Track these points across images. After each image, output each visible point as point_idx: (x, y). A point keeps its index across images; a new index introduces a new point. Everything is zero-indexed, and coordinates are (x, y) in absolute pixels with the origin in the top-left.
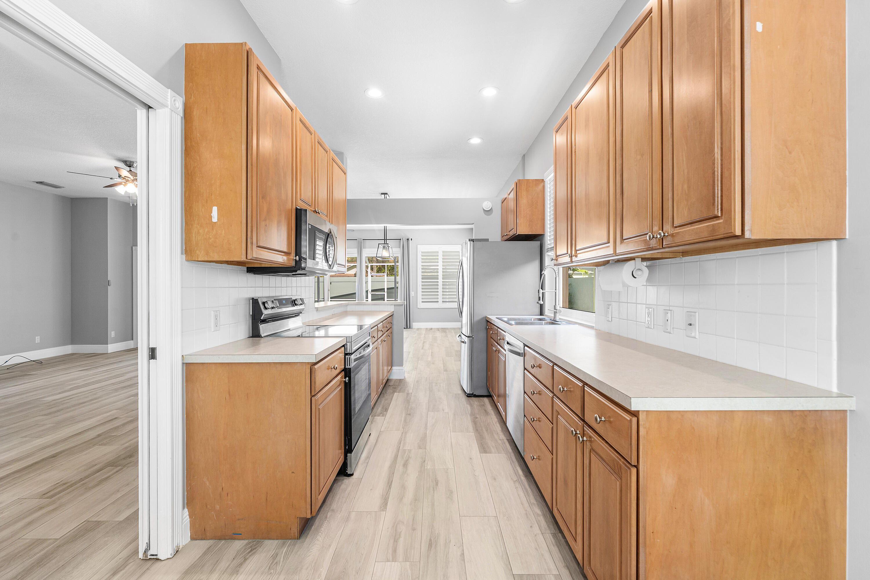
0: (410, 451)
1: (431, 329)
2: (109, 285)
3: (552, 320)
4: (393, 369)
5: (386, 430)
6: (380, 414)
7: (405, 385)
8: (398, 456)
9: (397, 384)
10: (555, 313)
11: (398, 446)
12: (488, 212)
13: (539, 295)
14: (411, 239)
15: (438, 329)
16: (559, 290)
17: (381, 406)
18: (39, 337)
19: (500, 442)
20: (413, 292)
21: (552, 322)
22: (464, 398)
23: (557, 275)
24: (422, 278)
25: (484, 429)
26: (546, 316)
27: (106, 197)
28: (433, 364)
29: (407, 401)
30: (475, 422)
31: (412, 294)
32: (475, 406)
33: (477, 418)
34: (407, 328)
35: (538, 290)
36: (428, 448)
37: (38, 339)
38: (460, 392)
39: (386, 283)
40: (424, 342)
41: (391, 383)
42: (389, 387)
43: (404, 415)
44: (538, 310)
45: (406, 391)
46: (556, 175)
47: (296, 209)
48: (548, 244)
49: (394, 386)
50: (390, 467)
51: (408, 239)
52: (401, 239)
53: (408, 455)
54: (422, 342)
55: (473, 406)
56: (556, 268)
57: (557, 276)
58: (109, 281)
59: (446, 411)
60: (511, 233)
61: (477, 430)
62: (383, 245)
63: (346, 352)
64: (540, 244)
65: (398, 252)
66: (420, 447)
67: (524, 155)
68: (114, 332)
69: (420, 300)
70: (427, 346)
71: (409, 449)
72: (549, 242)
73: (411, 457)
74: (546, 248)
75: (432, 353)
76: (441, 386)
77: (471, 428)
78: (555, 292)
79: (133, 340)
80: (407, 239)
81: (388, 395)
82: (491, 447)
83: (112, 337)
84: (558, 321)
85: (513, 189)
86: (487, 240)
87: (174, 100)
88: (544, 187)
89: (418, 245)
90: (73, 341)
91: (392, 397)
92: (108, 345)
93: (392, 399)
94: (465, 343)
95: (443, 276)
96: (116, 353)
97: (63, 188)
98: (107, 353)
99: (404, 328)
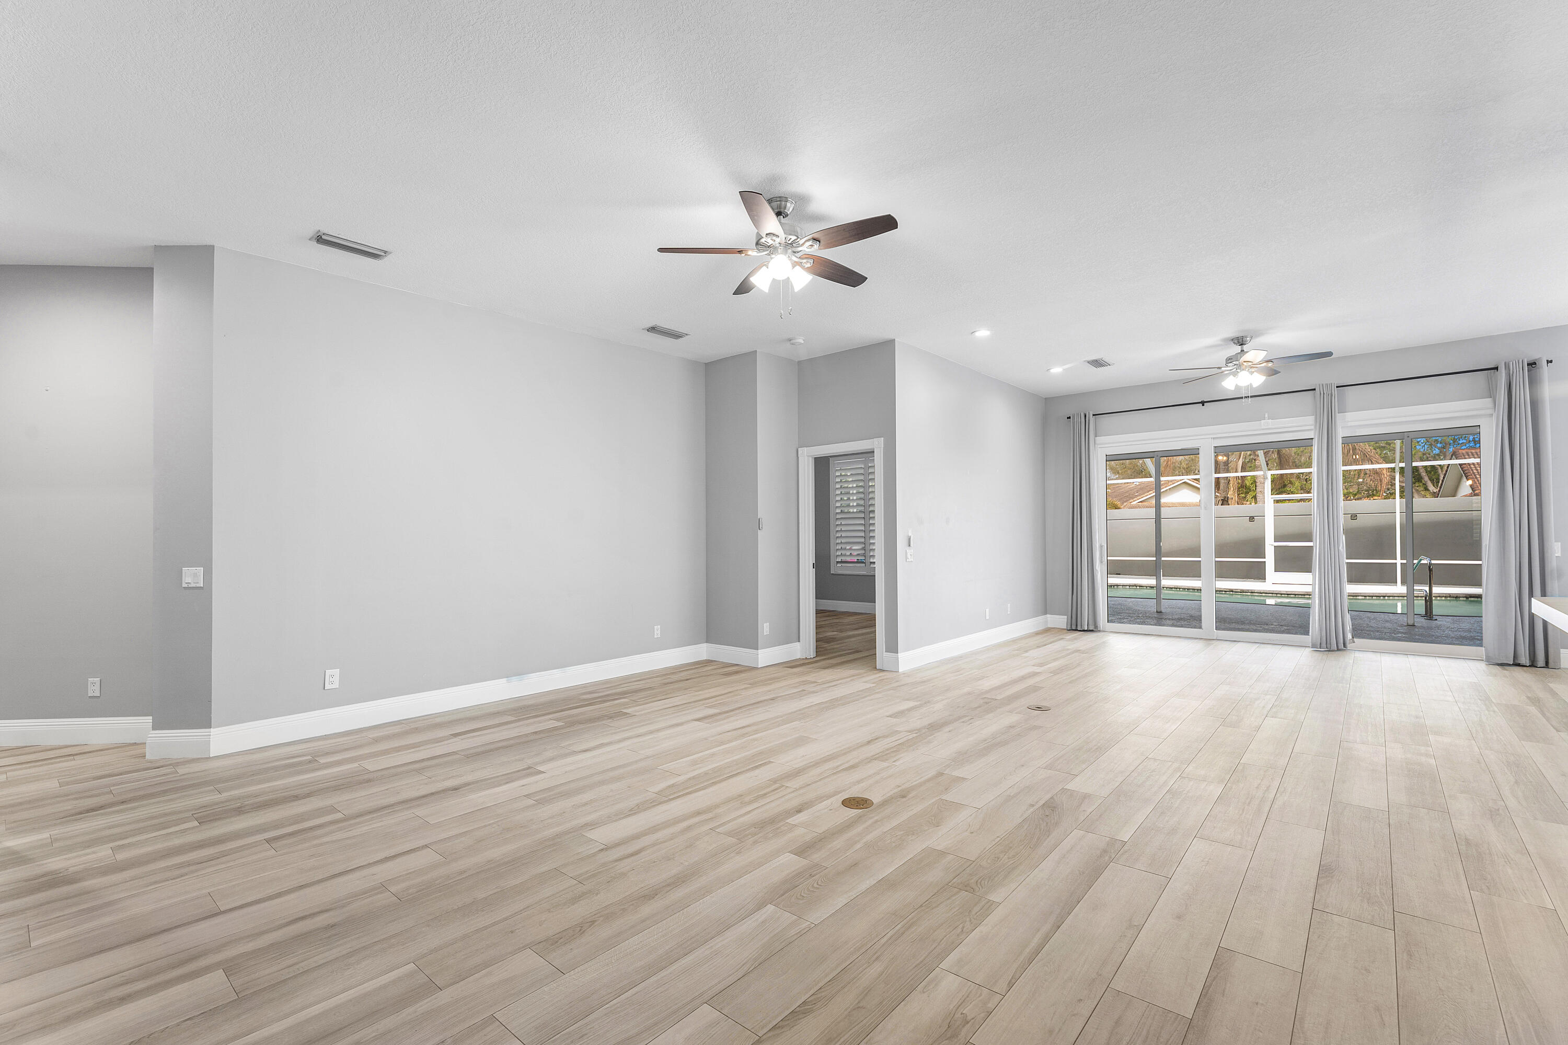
2: (759, 529)
18: (659, 626)
20: (1559, 544)
27: (755, 350)
34: (1533, 665)
37: (657, 632)
51: (1532, 364)
52: (1496, 368)
58: (759, 519)
68: (768, 624)
79: (799, 641)
83: (765, 634)
90: (710, 638)
92: (759, 651)
96: (771, 669)
97: (687, 337)
98: (757, 668)
99: (1517, 664)
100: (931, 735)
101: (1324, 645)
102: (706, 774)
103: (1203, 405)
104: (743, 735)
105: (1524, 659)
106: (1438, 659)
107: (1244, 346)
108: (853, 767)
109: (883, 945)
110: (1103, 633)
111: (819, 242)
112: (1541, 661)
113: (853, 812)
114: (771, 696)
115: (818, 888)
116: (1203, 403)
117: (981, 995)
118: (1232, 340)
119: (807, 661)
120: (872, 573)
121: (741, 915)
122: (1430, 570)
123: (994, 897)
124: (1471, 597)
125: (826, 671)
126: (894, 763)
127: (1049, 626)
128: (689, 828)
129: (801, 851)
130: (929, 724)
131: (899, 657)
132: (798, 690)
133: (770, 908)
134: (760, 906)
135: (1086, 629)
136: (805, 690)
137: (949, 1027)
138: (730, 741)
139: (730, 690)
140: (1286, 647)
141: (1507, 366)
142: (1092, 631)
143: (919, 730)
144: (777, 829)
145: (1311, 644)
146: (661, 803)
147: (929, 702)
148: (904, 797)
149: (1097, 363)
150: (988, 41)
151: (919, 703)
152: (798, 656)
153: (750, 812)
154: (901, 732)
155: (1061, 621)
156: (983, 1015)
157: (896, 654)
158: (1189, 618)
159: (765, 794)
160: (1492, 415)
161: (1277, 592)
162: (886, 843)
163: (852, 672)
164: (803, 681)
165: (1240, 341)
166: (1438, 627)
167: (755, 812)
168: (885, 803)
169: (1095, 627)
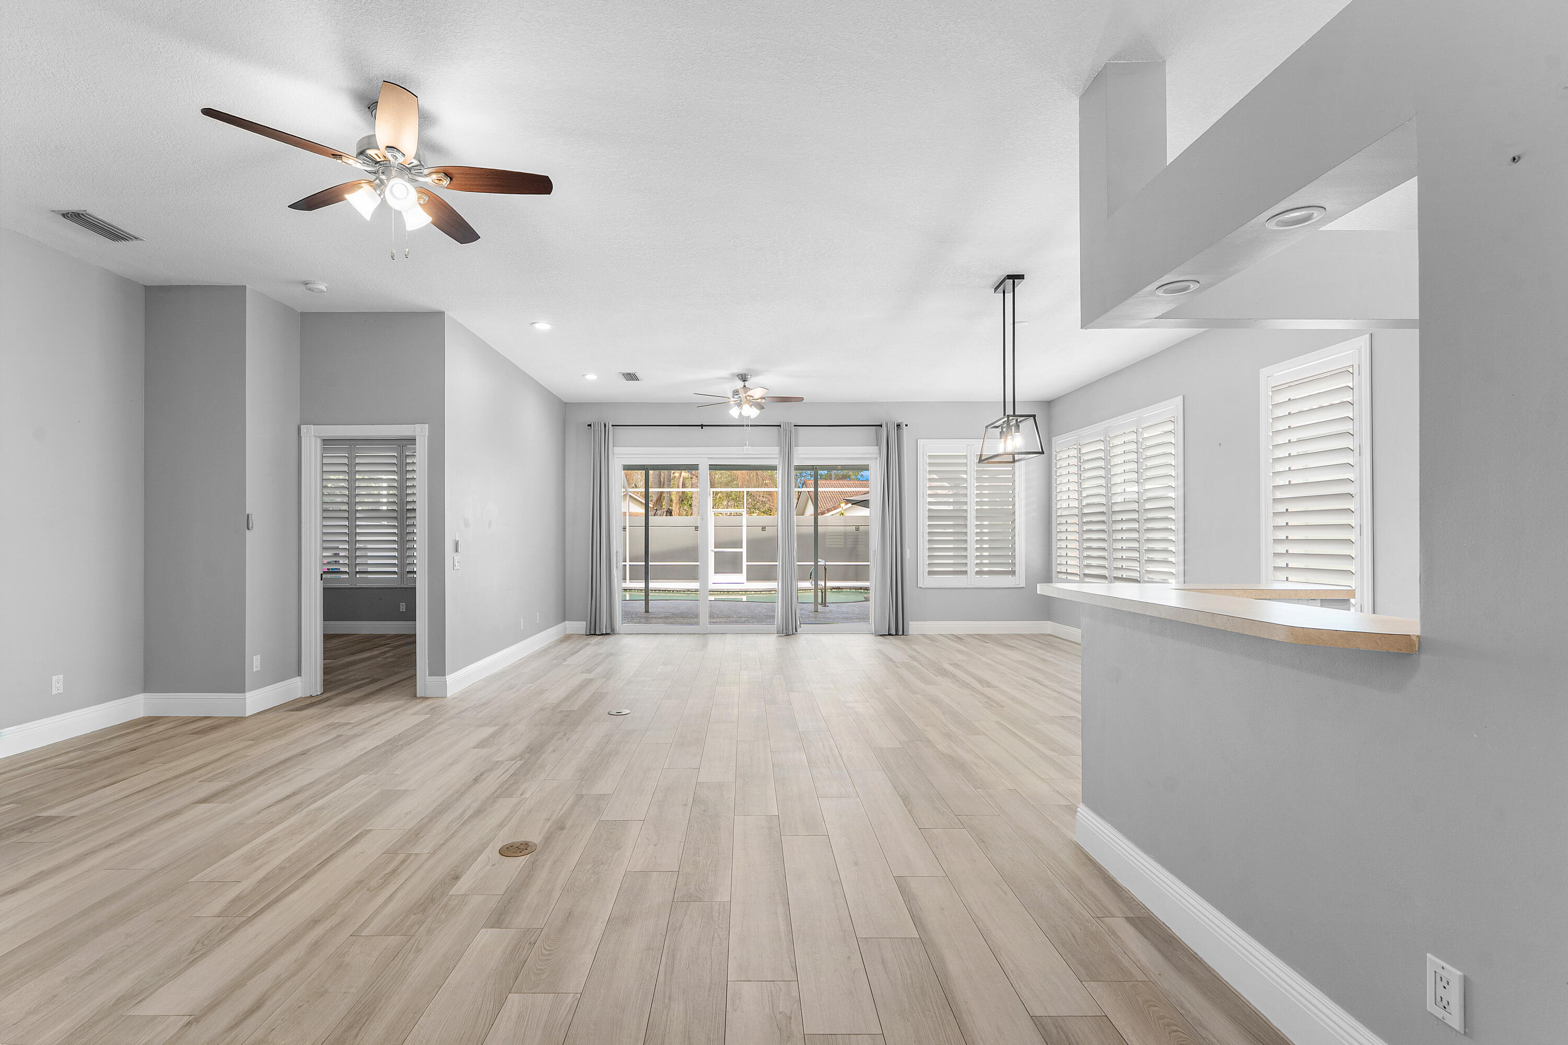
2: (248, 529)
14: (908, 425)
18: (61, 676)
20: (910, 550)
24: (930, 518)
27: (243, 284)
31: (908, 553)
34: (897, 634)
37: (57, 684)
51: (900, 426)
52: (880, 426)
58: (248, 515)
68: (259, 656)
69: (923, 568)
79: (299, 674)
80: (896, 425)
83: (255, 670)
89: (918, 440)
90: (149, 683)
92: (246, 694)
95: (976, 513)
96: (269, 716)
97: (135, 242)
98: (242, 719)
99: (890, 635)
100: (539, 759)
101: (784, 631)
102: (281, 868)
103: (702, 428)
104: (299, 806)
105: (893, 632)
106: (850, 635)
107: (746, 382)
108: (478, 812)
109: (665, 982)
110: (619, 636)
111: (451, 179)
112: (901, 633)
113: (520, 861)
114: (299, 750)
115: (550, 954)
116: (702, 426)
117: (780, 989)
118: (738, 376)
119: (314, 700)
120: (410, 585)
121: (486, 1021)
122: (825, 569)
123: (723, 897)
124: (833, 589)
125: (351, 708)
126: (522, 797)
127: (568, 633)
128: (316, 946)
129: (498, 920)
130: (527, 748)
131: (447, 680)
132: (330, 738)
133: (514, 998)
134: (501, 1003)
135: (604, 633)
136: (341, 736)
137: (780, 1030)
138: (282, 819)
139: (224, 752)
140: (759, 635)
141: (887, 424)
142: (609, 634)
143: (521, 756)
144: (446, 906)
145: (776, 631)
146: (238, 928)
147: (506, 725)
148: (562, 829)
149: (631, 377)
150: (709, 43)
151: (496, 728)
152: (299, 694)
153: (391, 897)
154: (502, 762)
155: (580, 626)
156: (795, 1006)
157: (444, 677)
158: (672, 616)
159: (394, 871)
160: (877, 458)
161: (721, 590)
162: (583, 880)
163: (387, 705)
164: (329, 725)
165: (744, 377)
166: (831, 611)
167: (400, 895)
168: (548, 839)
169: (612, 630)
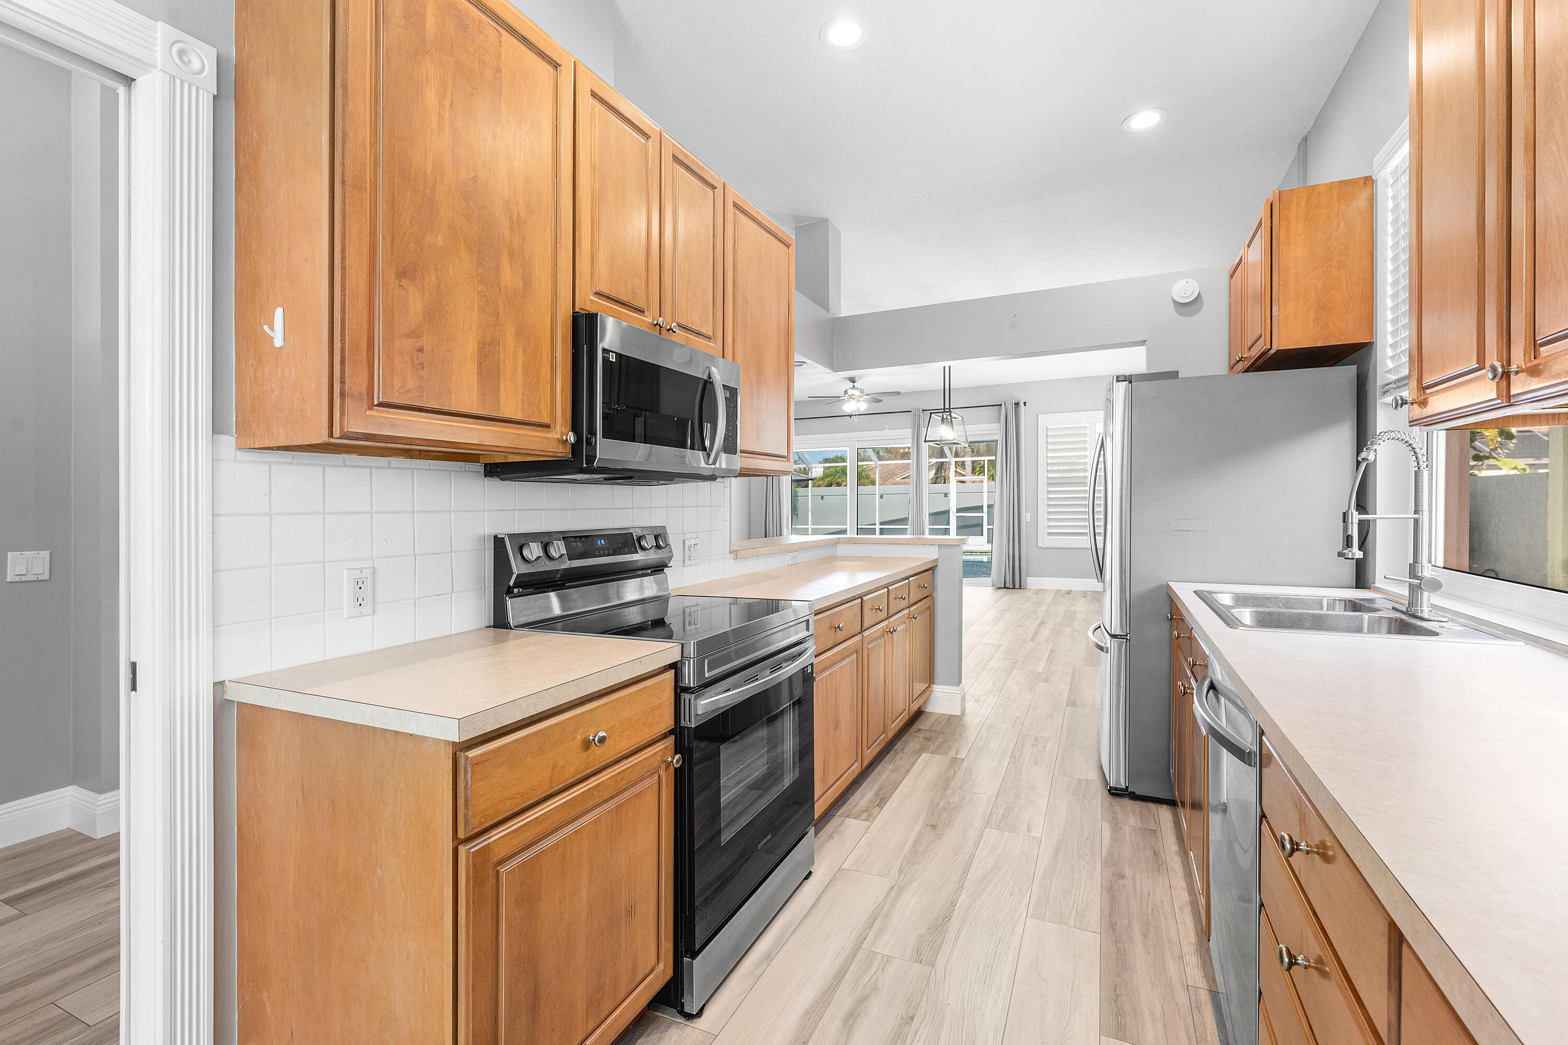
0: (887, 960)
1: (1069, 592)
3: (1402, 612)
4: (933, 689)
5: (854, 869)
6: (865, 811)
7: (957, 733)
8: (846, 973)
9: (938, 728)
10: (1414, 590)
11: (860, 935)
12: (1189, 307)
13: (1345, 529)
14: (1025, 403)
15: (1085, 594)
16: (1431, 512)
17: (875, 788)
19: (1182, 996)
20: (1029, 514)
21: (1402, 620)
22: (1098, 798)
23: (1421, 463)
24: (1049, 484)
25: (1136, 927)
26: (1378, 590)
28: (1046, 681)
29: (944, 783)
30: (1112, 893)
31: (1026, 517)
32: (1127, 831)
33: (1122, 877)
34: (1014, 588)
35: (1344, 514)
36: (940, 963)
38: (1094, 776)
39: (985, 495)
40: (1042, 623)
41: (924, 724)
42: (917, 734)
43: (918, 827)
44: (1347, 570)
45: (952, 754)
46: (1421, 149)
47: (573, 316)
48: (1389, 371)
49: (928, 734)
50: (807, 1013)
51: (1018, 404)
52: (1001, 405)
53: (875, 977)
54: (1038, 622)
55: (1120, 829)
56: (1417, 435)
57: (1423, 465)
59: (1036, 833)
60: (1255, 352)
61: (1113, 926)
62: (941, 414)
63: (682, 685)
64: (1358, 376)
65: (996, 432)
66: (918, 957)
67: (1305, 139)
69: (1043, 529)
70: (1046, 632)
71: (885, 953)
72: (1390, 364)
73: (880, 986)
74: (1380, 382)
75: (1052, 651)
76: (1047, 749)
77: (1094, 917)
78: (1416, 521)
80: (1015, 404)
81: (904, 757)
82: (1146, 1013)
84: (1426, 616)
85: (1260, 224)
86: (1174, 375)
87: (181, 53)
88: (1372, 200)
89: (1039, 416)
91: (913, 764)
93: (908, 771)
94: (1105, 650)
99: (1005, 588)
105: (1009, 584)
107: (855, 383)
112: (1017, 587)
116: (850, 416)
118: (848, 379)
141: (1005, 403)
160: (999, 433)
165: (853, 379)
